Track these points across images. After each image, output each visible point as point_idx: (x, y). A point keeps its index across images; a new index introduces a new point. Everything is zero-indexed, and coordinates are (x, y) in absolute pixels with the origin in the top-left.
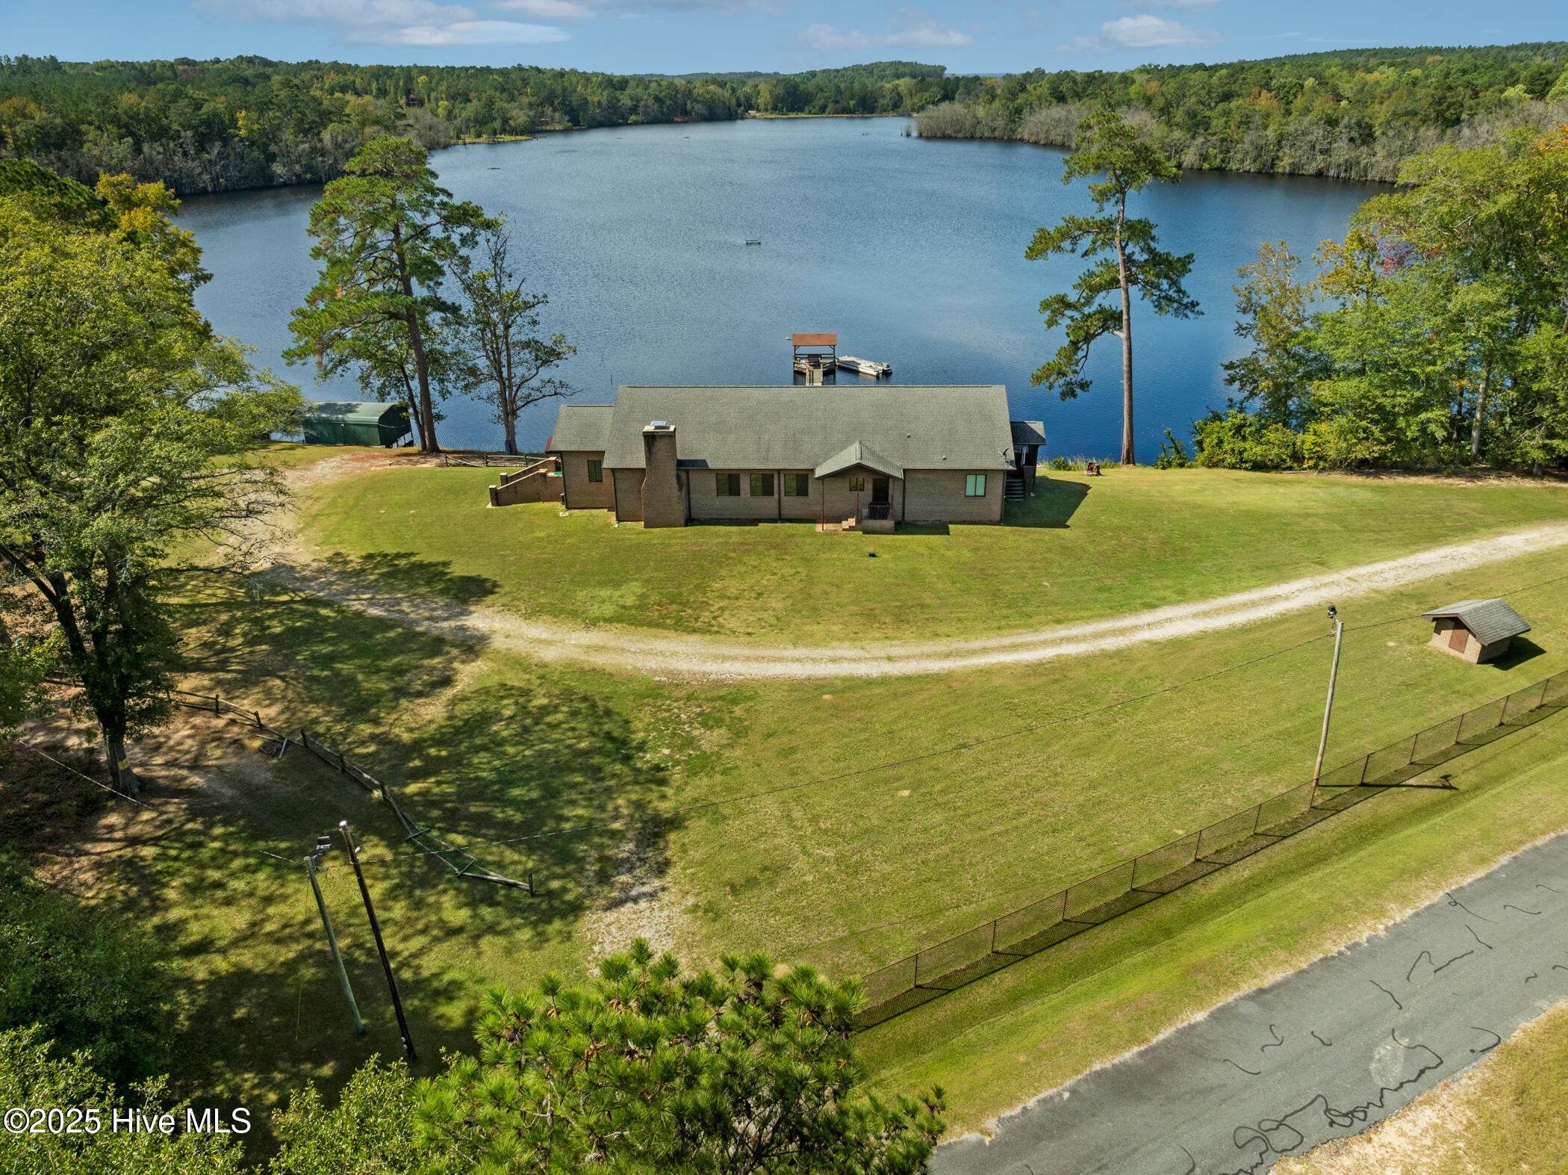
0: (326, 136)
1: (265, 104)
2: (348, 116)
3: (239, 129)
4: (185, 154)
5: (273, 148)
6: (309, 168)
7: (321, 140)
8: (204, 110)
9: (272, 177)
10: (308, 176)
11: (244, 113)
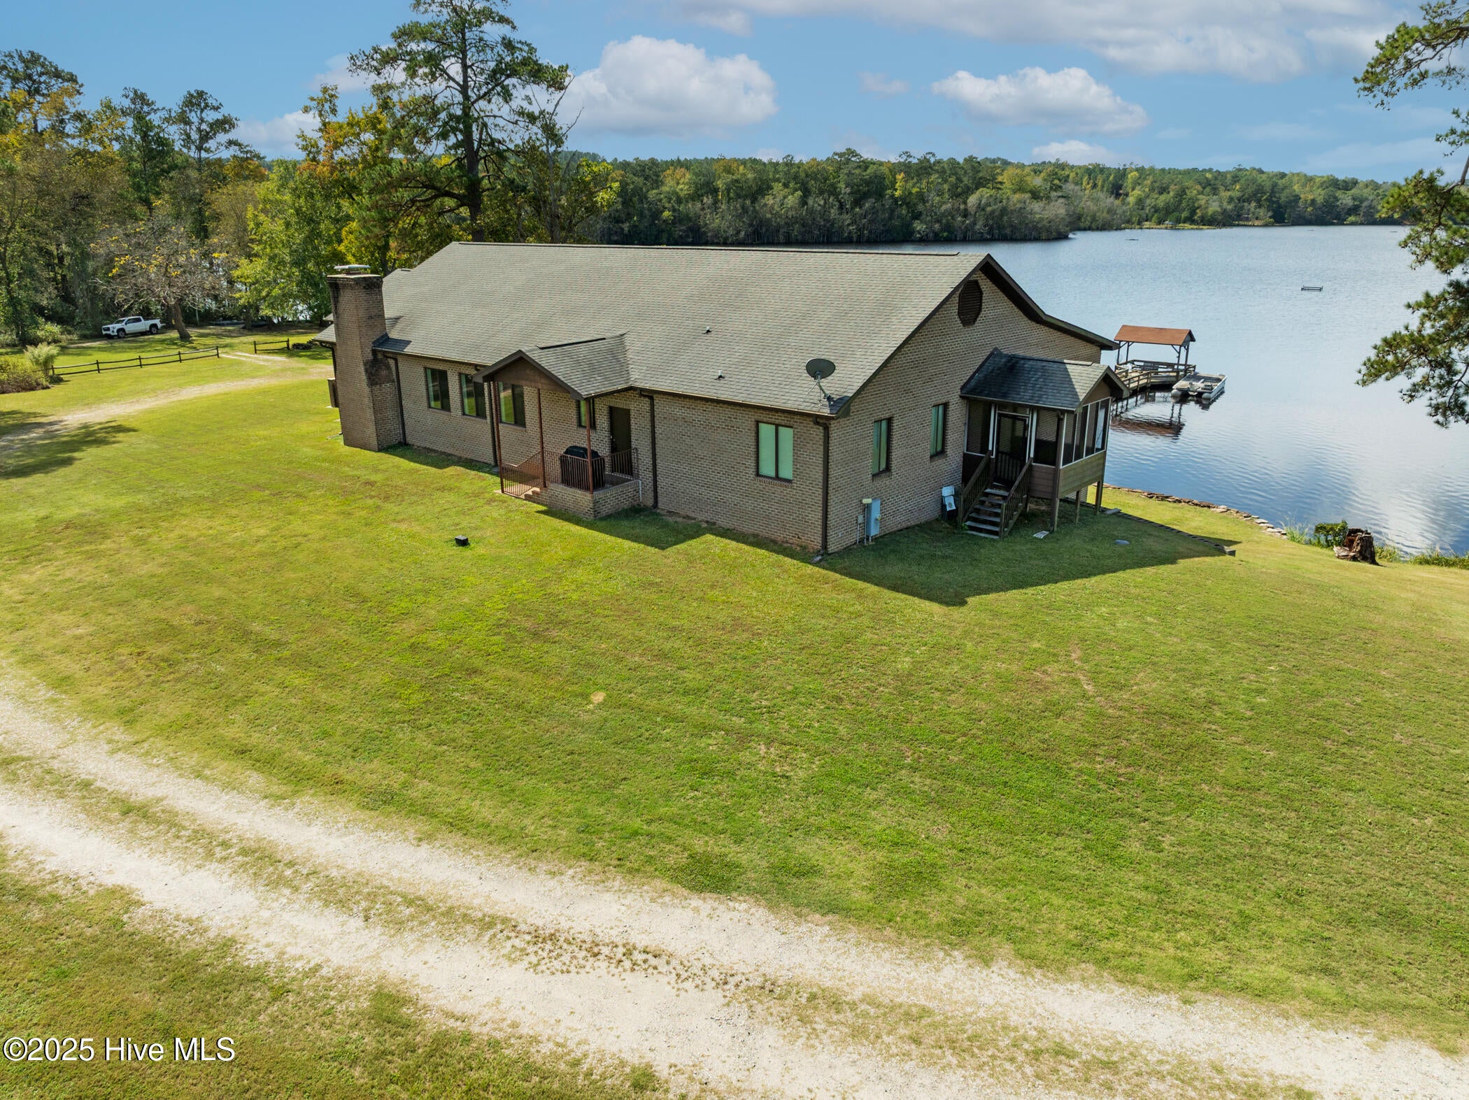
0: (972, 200)
1: (926, 169)
2: (1001, 183)
3: (896, 190)
4: (841, 206)
5: (920, 207)
6: (948, 228)
7: (965, 203)
8: (868, 171)
9: (912, 232)
10: (945, 234)
11: (902, 175)
